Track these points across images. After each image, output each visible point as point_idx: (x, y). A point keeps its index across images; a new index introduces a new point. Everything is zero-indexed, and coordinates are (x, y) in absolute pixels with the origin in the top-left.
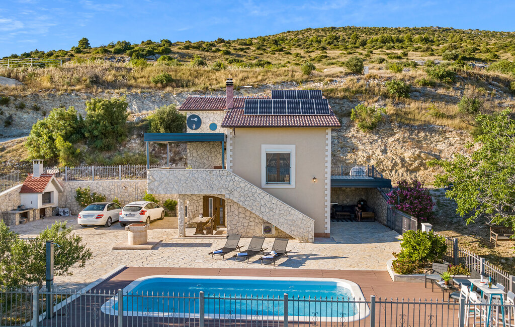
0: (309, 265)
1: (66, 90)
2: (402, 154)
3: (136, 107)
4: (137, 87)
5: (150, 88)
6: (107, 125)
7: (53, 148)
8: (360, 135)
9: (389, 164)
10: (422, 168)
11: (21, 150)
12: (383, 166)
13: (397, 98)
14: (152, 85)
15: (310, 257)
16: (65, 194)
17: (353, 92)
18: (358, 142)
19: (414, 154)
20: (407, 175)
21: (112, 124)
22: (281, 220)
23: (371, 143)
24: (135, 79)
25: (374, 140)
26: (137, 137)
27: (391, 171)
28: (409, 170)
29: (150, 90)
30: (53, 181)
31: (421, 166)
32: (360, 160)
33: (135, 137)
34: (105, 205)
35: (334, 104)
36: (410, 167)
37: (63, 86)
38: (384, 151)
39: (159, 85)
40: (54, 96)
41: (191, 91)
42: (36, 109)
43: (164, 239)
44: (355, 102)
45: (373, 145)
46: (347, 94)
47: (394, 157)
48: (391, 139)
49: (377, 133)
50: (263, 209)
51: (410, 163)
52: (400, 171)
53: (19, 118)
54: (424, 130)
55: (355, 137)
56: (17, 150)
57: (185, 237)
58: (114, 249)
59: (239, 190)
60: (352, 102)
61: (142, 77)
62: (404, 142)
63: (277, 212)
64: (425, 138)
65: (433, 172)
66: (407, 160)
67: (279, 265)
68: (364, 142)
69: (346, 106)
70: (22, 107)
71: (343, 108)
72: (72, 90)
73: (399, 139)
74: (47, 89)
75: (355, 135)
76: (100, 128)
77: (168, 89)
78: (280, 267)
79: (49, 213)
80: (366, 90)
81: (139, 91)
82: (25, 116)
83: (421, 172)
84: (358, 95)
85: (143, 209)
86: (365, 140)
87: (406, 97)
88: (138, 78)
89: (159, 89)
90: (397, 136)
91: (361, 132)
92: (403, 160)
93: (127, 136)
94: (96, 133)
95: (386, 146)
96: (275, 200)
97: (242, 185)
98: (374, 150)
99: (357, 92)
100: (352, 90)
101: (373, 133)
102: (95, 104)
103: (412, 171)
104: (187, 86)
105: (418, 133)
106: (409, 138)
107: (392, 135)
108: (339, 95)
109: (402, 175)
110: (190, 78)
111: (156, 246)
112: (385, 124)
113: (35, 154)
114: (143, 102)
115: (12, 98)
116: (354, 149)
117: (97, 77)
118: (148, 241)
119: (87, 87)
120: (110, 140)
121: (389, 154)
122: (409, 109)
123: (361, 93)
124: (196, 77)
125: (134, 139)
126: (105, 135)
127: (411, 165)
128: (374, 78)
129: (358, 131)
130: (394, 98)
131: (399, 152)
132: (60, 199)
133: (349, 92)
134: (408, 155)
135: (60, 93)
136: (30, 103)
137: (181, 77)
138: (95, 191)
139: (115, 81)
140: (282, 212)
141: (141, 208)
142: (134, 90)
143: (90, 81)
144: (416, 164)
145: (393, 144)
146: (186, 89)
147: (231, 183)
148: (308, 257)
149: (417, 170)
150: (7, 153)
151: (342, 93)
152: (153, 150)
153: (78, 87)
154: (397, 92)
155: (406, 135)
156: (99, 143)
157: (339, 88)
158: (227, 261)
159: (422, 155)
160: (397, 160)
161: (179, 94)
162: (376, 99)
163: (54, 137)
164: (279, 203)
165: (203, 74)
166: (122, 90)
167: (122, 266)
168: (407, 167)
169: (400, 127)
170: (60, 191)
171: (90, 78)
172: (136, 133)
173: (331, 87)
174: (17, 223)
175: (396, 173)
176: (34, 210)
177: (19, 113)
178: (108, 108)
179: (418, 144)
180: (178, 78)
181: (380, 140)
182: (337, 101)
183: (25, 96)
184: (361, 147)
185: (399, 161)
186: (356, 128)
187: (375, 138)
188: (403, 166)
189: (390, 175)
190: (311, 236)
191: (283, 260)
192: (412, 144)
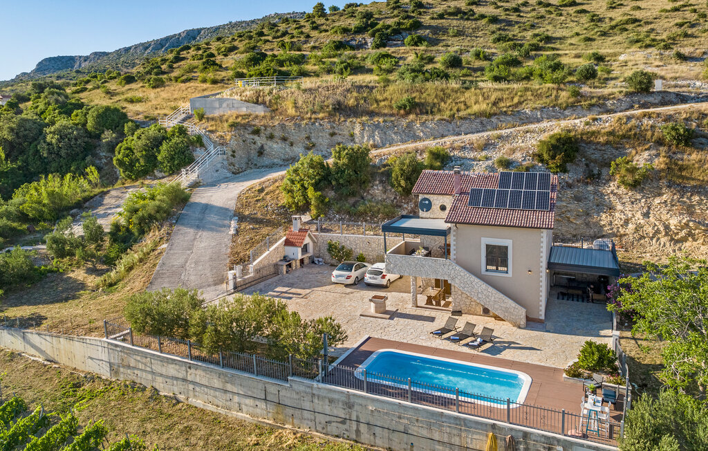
0: (507, 355)
1: (310, 118)
2: (667, 220)
3: (378, 139)
4: (378, 114)
5: (392, 115)
6: (351, 173)
7: (305, 196)
8: (621, 192)
9: (650, 230)
10: (690, 239)
11: (277, 192)
12: (643, 232)
13: (674, 146)
14: (395, 111)
15: (512, 345)
16: (319, 244)
17: (618, 137)
18: (617, 201)
19: (680, 222)
20: (670, 245)
21: (356, 173)
22: (496, 306)
23: (632, 203)
24: (377, 101)
25: (636, 200)
26: (380, 183)
27: (652, 238)
28: (674, 239)
29: (393, 119)
30: (309, 235)
31: (689, 236)
32: (616, 222)
33: (377, 182)
34: (353, 264)
35: (594, 150)
36: (675, 236)
37: (307, 113)
38: (646, 215)
39: (402, 112)
40: (299, 126)
41: (436, 119)
42: (284, 139)
43: (400, 307)
44: (620, 148)
45: (634, 206)
46: (611, 138)
47: (657, 223)
48: (657, 201)
49: (642, 190)
50: (480, 296)
51: (675, 231)
52: (663, 240)
53: (270, 147)
54: (699, 193)
55: (615, 194)
56: (273, 191)
57: (417, 307)
58: (361, 315)
59: (459, 277)
60: (617, 149)
61: (384, 100)
62: (673, 205)
63: (493, 299)
64: (700, 203)
65: (703, 244)
66: (673, 227)
67: (482, 351)
68: (624, 201)
69: (609, 153)
70: (271, 137)
71: (605, 155)
72: (316, 119)
73: (666, 201)
74: (293, 118)
75: (615, 191)
76: (345, 177)
77: (412, 117)
78: (482, 354)
79: (306, 261)
80: (635, 134)
81: (381, 120)
82: (275, 146)
83: (687, 244)
84: (624, 140)
85: (384, 274)
86: (626, 199)
87: (687, 145)
88: (380, 101)
89: (403, 116)
90: (665, 197)
91: (623, 188)
92: (667, 227)
93: (370, 182)
94: (341, 181)
95: (649, 208)
96: (491, 289)
97: (462, 274)
98: (634, 212)
99: (624, 136)
100: (618, 134)
101: (636, 191)
102: (339, 152)
103: (677, 241)
104: (432, 112)
105: (691, 196)
106: (679, 201)
107: (660, 195)
108: (601, 140)
109: (664, 245)
110: (435, 101)
111: (393, 315)
112: (652, 180)
113: (290, 200)
114: (385, 133)
115: (263, 128)
116: (611, 208)
117: (339, 103)
118: (387, 309)
119: (331, 115)
120: (354, 187)
121: (652, 219)
122: (689, 160)
123: (629, 137)
124: (442, 100)
125: (377, 185)
126: (349, 182)
127: (678, 233)
128: (650, 117)
129: (618, 187)
130: (670, 146)
131: (664, 218)
132: (314, 249)
133: (614, 136)
134: (673, 222)
135: (305, 122)
136: (278, 134)
137: (425, 98)
138: (343, 244)
139: (357, 105)
140: (497, 300)
141: (382, 272)
142: (376, 119)
143: (333, 108)
144: (683, 234)
145: (659, 207)
146: (431, 117)
147: (453, 272)
148: (510, 345)
149: (684, 240)
150: (267, 194)
151: (605, 138)
152: (395, 198)
153: (321, 115)
154: (674, 139)
155: (675, 197)
156: (344, 191)
157: (603, 131)
158: (444, 341)
159: (691, 224)
160: (660, 227)
161: (423, 124)
162: (647, 147)
163: (306, 186)
164: (494, 291)
165: (450, 96)
166: (364, 118)
167: (367, 337)
168: (671, 236)
169: (669, 187)
170: (314, 242)
171: (333, 105)
172: (378, 179)
173: (594, 128)
174: (285, 273)
175: (657, 241)
176: (296, 261)
177: (270, 143)
178: (351, 156)
179: (690, 210)
180: (423, 101)
181: (644, 200)
182: (598, 147)
183: (274, 126)
184: (619, 207)
185: (662, 229)
186: (616, 182)
187: (639, 197)
188: (667, 234)
189: (650, 243)
190: (523, 322)
191: (489, 345)
192: (682, 209)
